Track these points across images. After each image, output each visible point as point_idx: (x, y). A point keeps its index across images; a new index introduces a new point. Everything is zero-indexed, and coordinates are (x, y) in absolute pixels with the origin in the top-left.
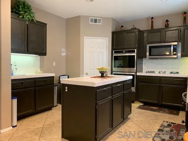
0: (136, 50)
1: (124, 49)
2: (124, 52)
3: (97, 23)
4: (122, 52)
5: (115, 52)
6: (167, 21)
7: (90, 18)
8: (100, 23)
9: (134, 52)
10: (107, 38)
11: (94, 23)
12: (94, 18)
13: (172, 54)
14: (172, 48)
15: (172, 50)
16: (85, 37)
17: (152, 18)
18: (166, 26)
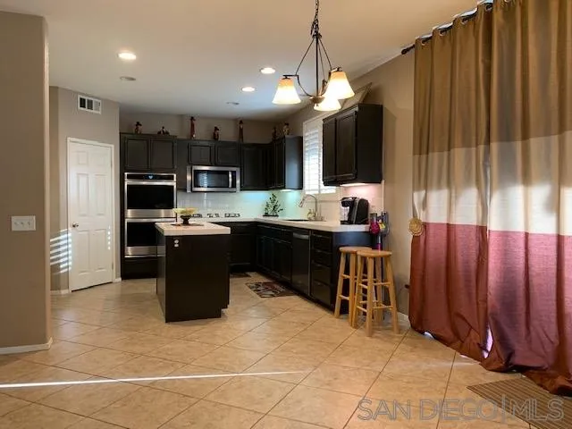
0: (175, 175)
1: (151, 170)
2: (151, 177)
3: (94, 111)
4: (146, 178)
5: (129, 177)
6: (216, 129)
7: (79, 96)
8: (99, 110)
9: (171, 178)
10: (113, 146)
11: (86, 109)
12: (86, 98)
13: (230, 186)
14: (230, 176)
15: (230, 180)
16: (69, 138)
17: (192, 119)
18: (215, 137)
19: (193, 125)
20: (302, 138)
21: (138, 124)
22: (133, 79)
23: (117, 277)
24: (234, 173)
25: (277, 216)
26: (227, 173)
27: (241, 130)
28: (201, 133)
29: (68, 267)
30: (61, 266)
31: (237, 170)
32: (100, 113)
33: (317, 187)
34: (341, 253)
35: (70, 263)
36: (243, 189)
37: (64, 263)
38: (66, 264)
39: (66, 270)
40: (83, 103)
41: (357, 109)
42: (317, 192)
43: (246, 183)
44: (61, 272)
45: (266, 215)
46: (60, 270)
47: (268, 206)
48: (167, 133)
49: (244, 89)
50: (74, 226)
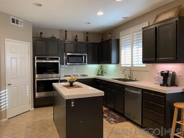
0: (59, 58)
1: (48, 55)
2: (48, 59)
3: (19, 25)
4: (45, 59)
5: (37, 59)
7: (11, 17)
8: (22, 25)
9: (57, 59)
10: (29, 43)
11: (15, 24)
12: (15, 18)
13: (83, 62)
14: (84, 57)
15: (84, 59)
16: (6, 39)
17: (66, 31)
18: (76, 40)
19: (66, 34)
20: (119, 39)
21: (41, 33)
22: (40, 5)
23: (32, 108)
24: (85, 56)
25: (103, 75)
26: (82, 56)
27: (87, 37)
28: (70, 38)
29: (6, 107)
30: (2, 107)
31: (86, 55)
32: (22, 26)
33: (131, 63)
34: (174, 107)
35: (7, 105)
36: (89, 63)
37: (3, 105)
38: (5, 106)
39: (5, 109)
40: (13, 21)
41: (177, 19)
42: (130, 66)
43: (90, 60)
44: (2, 110)
45: (98, 75)
46: (1, 109)
47: (99, 71)
48: (55, 38)
49: (98, 14)
50: (9, 85)
